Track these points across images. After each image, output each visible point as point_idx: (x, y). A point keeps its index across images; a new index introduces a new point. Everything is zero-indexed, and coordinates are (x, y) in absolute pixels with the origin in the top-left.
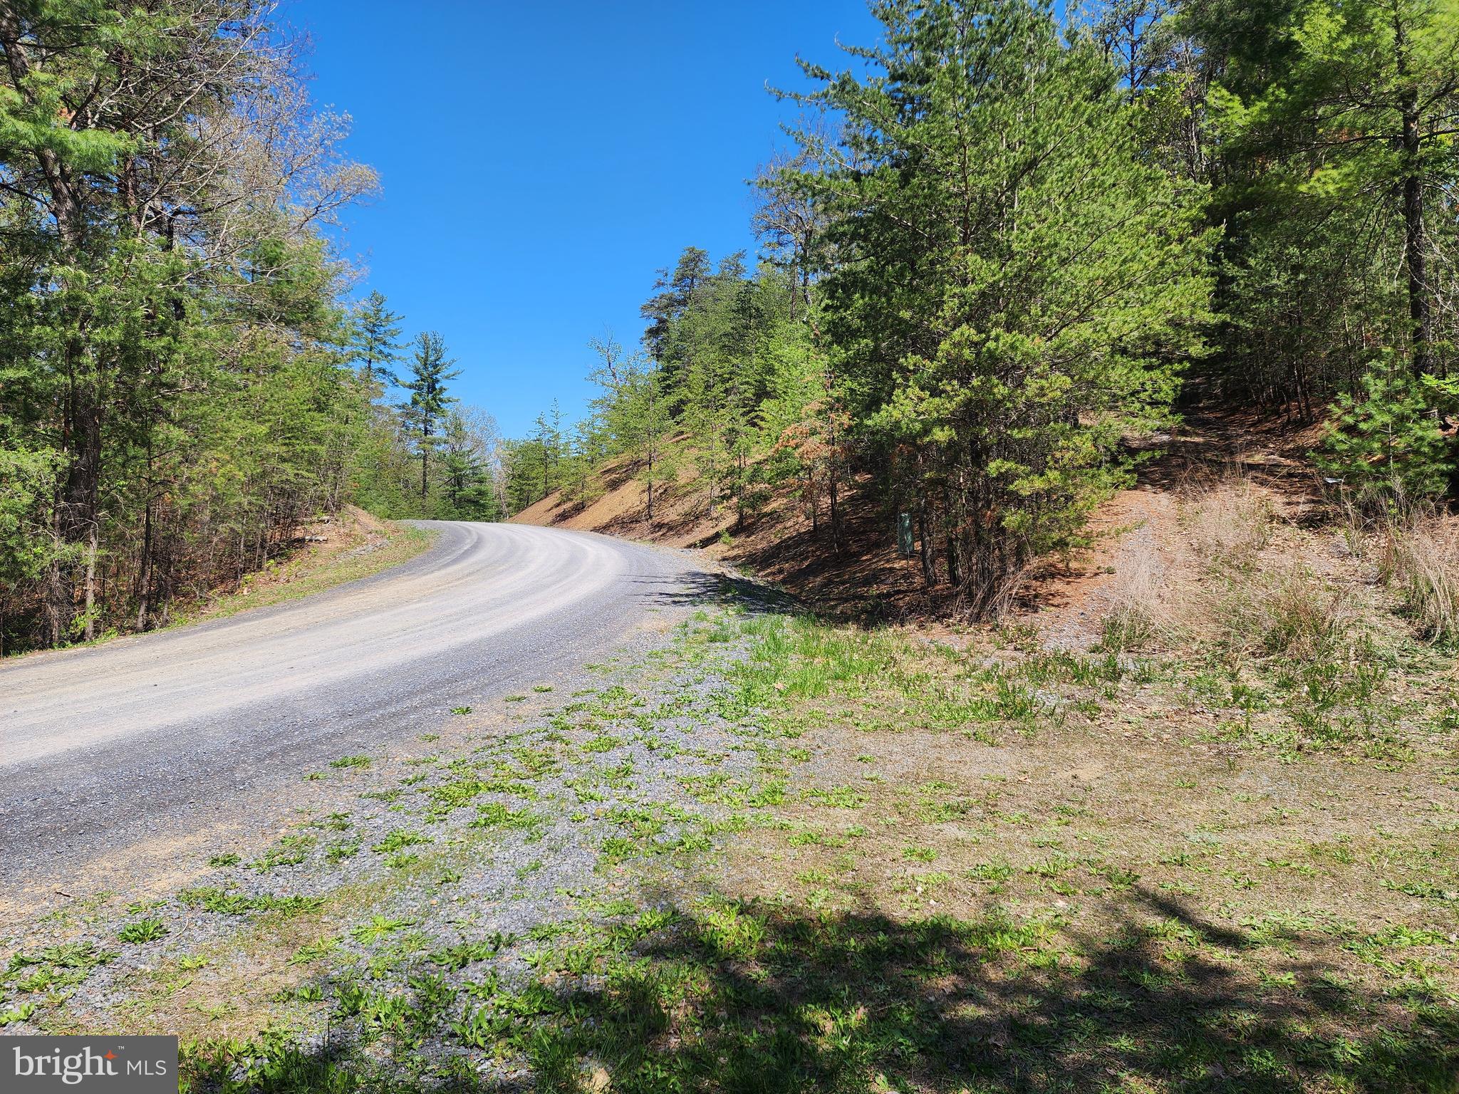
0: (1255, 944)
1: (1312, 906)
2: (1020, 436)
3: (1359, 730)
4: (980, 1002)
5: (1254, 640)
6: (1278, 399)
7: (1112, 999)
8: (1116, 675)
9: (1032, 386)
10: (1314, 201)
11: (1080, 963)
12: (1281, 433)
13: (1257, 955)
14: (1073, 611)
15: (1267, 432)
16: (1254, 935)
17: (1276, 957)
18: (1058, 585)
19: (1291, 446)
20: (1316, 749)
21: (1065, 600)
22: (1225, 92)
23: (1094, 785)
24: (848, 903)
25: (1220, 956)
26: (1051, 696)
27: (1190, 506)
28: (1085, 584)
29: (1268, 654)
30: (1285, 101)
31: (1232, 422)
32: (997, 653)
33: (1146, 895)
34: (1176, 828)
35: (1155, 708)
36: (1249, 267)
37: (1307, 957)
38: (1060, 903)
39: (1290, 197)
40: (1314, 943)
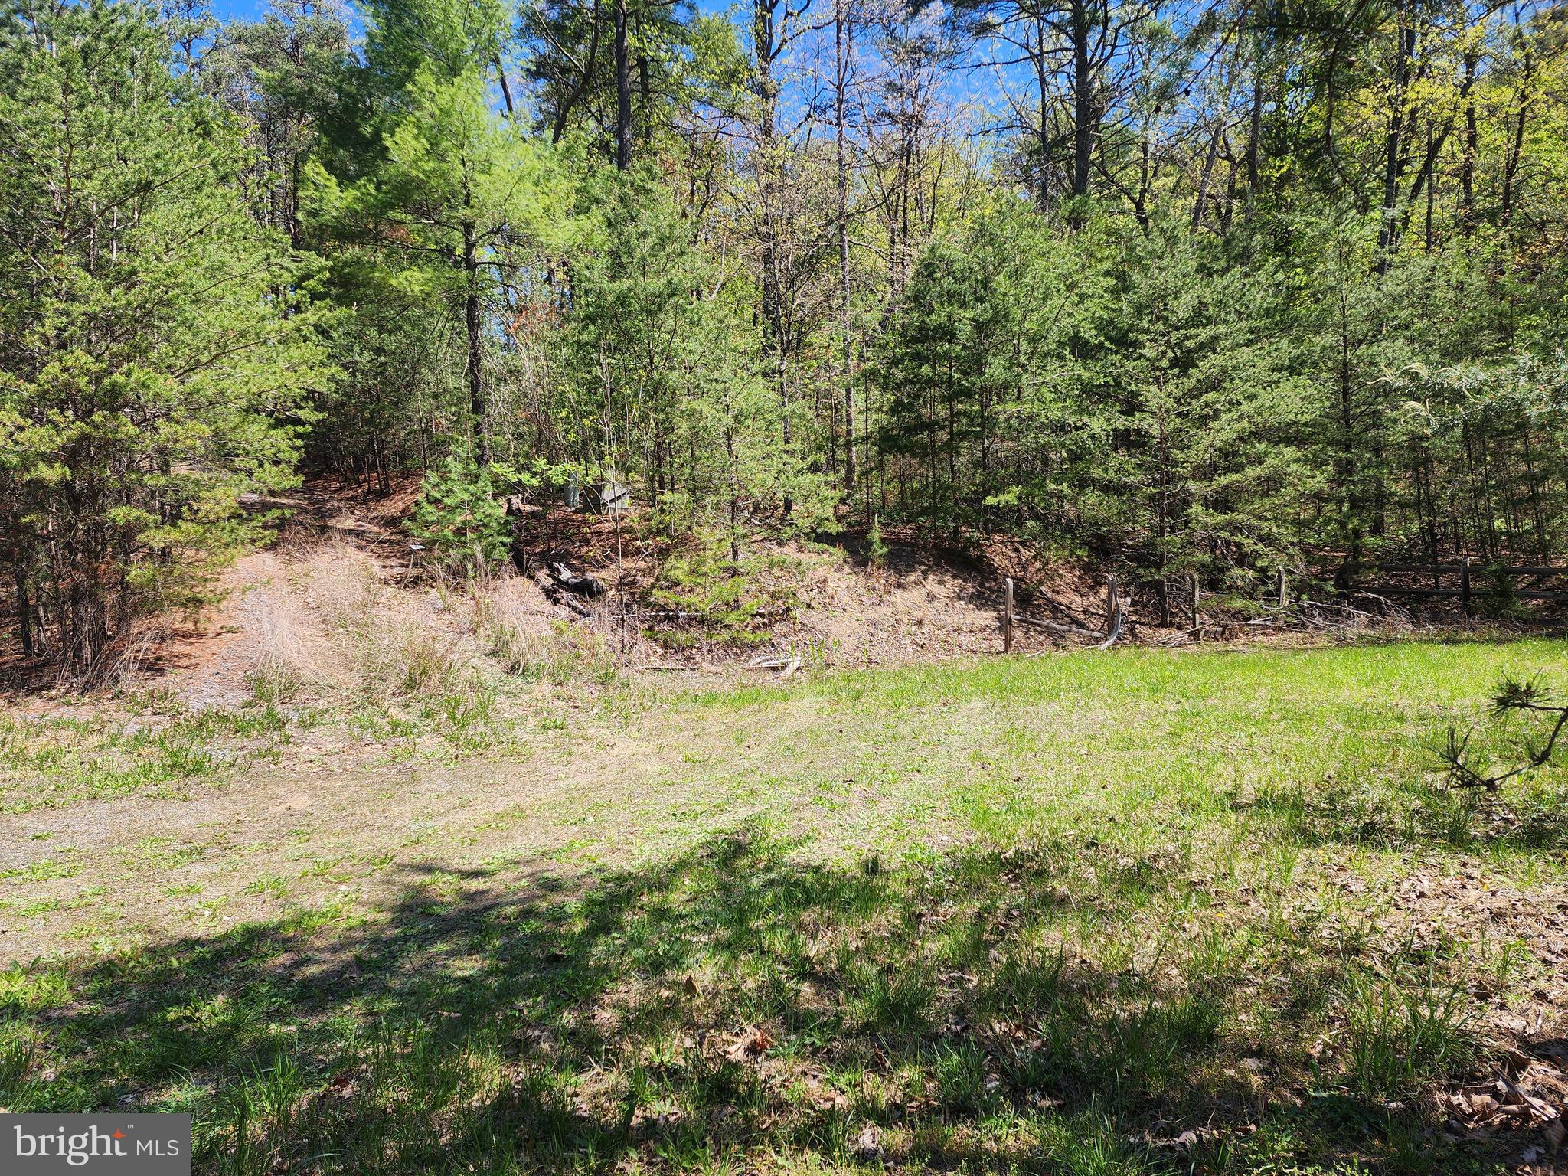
0: (493, 873)
1: (517, 844)
2: (153, 482)
3: (492, 739)
4: (319, 962)
5: (394, 682)
6: (357, 468)
7: (419, 927)
8: (280, 724)
9: (165, 429)
10: (401, 296)
11: (384, 917)
12: (364, 500)
13: (498, 877)
14: (206, 673)
15: (351, 499)
16: (490, 868)
17: (510, 875)
18: (179, 647)
19: (375, 514)
20: (468, 756)
21: (193, 661)
22: (323, 170)
23: (309, 810)
24: (140, 940)
25: (475, 885)
26: (221, 749)
27: (298, 567)
28: (210, 644)
29: (406, 693)
30: (376, 198)
31: (316, 486)
32: (135, 719)
33: (404, 866)
34: (397, 824)
35: (329, 747)
36: (331, 338)
37: (528, 870)
38: (343, 888)
39: (379, 287)
40: (528, 863)
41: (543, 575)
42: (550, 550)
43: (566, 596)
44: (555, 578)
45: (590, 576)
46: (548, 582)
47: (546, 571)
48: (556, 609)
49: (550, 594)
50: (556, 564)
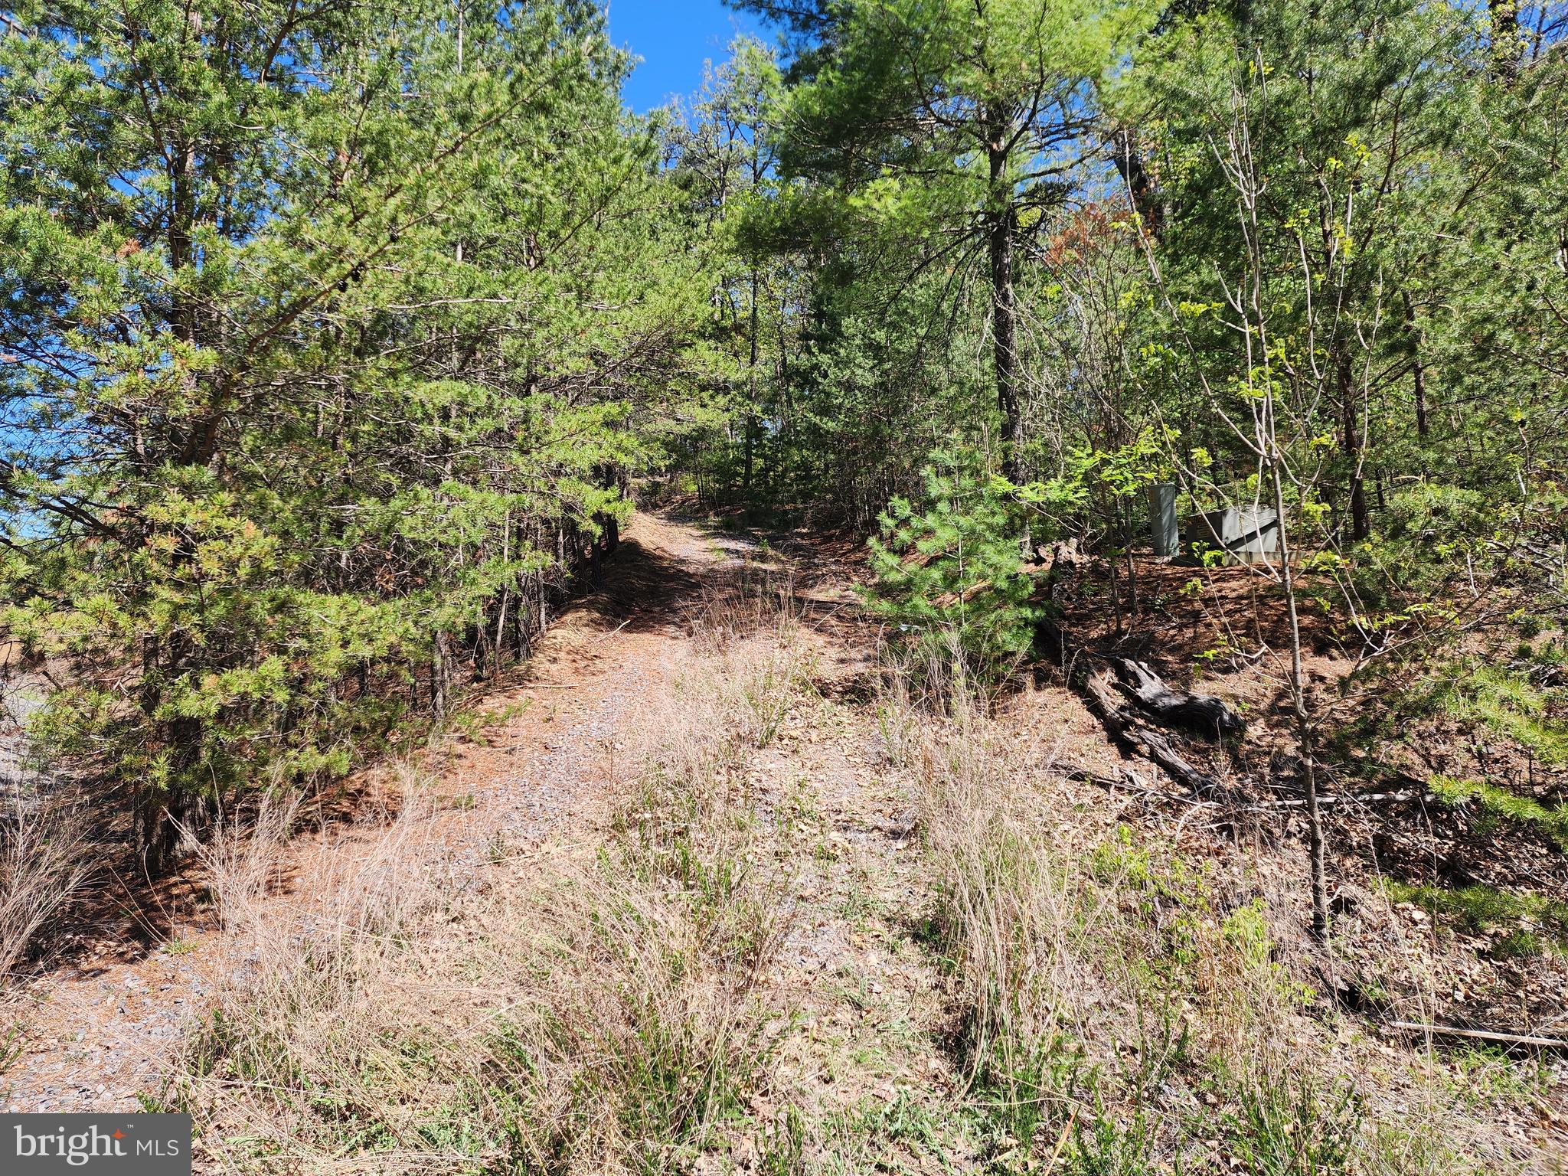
41: (1102, 683)
42: (1120, 633)
43: (1153, 737)
44: (1129, 694)
45: (1202, 691)
46: (1113, 701)
47: (1109, 675)
48: (1129, 767)
49: (1116, 733)
50: (1130, 664)
